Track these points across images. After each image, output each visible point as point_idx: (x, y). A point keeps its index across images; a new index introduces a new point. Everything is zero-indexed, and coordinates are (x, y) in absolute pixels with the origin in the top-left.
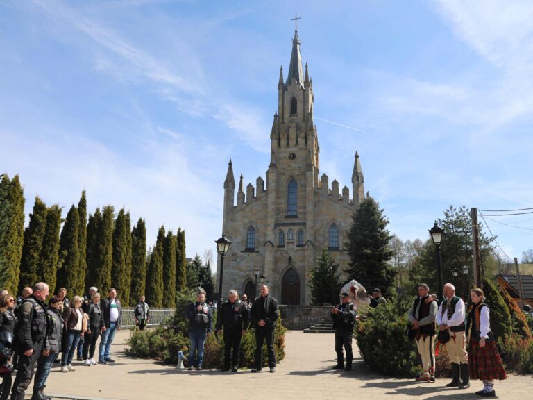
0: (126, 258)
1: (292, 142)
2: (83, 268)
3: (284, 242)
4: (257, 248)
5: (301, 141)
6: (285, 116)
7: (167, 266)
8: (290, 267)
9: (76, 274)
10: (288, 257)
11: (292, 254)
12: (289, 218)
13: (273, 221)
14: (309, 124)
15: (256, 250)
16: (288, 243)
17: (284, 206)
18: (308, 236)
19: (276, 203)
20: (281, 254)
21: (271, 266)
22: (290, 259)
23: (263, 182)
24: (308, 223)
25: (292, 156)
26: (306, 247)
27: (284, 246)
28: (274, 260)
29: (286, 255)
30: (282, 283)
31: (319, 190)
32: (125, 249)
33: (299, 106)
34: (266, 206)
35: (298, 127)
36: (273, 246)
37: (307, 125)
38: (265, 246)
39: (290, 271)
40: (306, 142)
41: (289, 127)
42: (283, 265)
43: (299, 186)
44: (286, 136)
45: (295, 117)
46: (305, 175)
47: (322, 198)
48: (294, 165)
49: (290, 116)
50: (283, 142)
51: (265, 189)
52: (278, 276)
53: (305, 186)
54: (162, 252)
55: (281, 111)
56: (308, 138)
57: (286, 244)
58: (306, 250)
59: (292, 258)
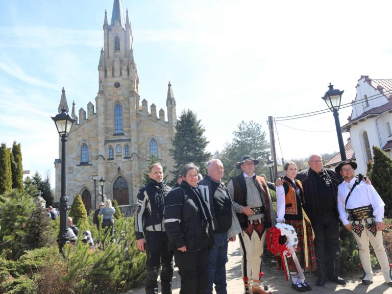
1: (117, 73)
3: (113, 155)
4: (91, 161)
5: (125, 73)
6: (110, 52)
8: (119, 175)
10: (118, 168)
11: (120, 165)
12: (117, 136)
13: (103, 138)
14: (131, 59)
15: (90, 163)
16: (117, 156)
17: (112, 126)
18: (133, 150)
19: (105, 124)
20: (112, 165)
22: (119, 169)
23: (93, 106)
24: (132, 139)
25: (117, 85)
26: (132, 158)
27: (113, 159)
28: (105, 171)
29: (116, 166)
30: (114, 189)
31: (141, 112)
33: (122, 44)
34: (96, 126)
35: (121, 61)
36: (104, 159)
37: (129, 59)
38: (97, 159)
39: (119, 179)
40: (128, 74)
41: (114, 61)
42: (114, 175)
43: (124, 109)
44: (111, 69)
45: (118, 53)
46: (129, 100)
47: (143, 119)
48: (119, 92)
49: (114, 52)
50: (109, 73)
51: (95, 112)
52: (110, 183)
53: (129, 109)
55: (106, 47)
56: (130, 70)
57: (115, 157)
58: (133, 161)
59: (121, 168)
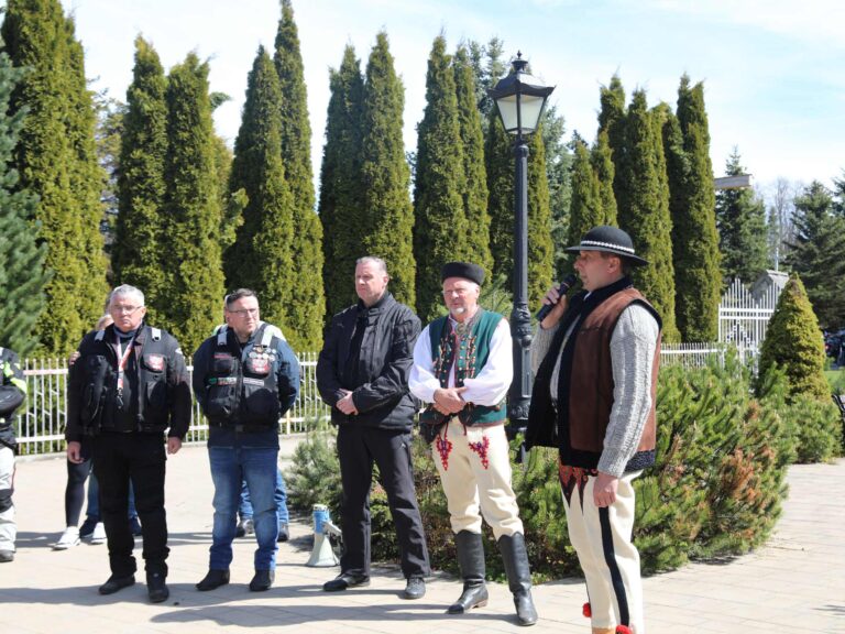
0: (465, 197)
2: (310, 238)
7: (635, 209)
9: (288, 258)
32: (459, 168)
54: (610, 165)
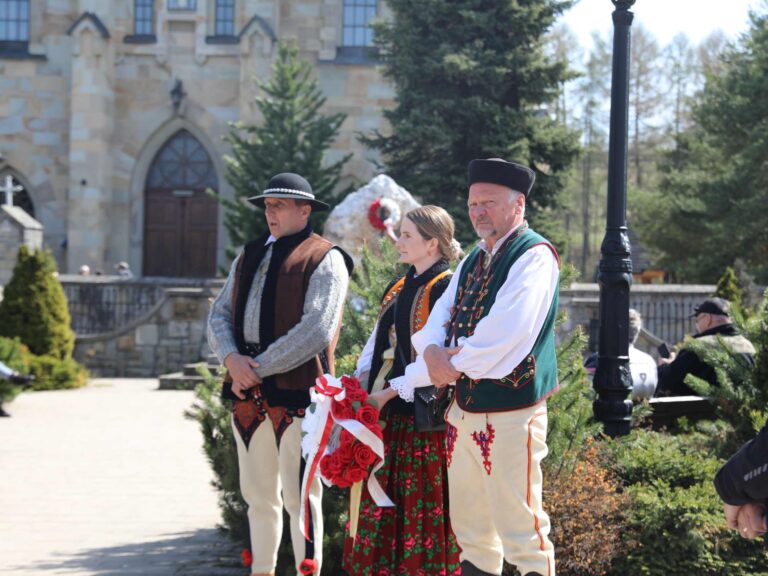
3: (153, 21)
4: (40, 41)
8: (178, 124)
10: (171, 86)
11: (185, 71)
15: (34, 49)
16: (172, 25)
18: (252, 2)
20: (143, 69)
21: (101, 121)
22: (178, 92)
26: (244, 46)
27: (151, 39)
28: (110, 94)
29: (163, 76)
30: (149, 191)
36: (105, 34)
38: (69, 32)
39: (178, 144)
42: (150, 120)
52: (128, 160)
57: (160, 31)
58: (246, 56)
59: (189, 88)
